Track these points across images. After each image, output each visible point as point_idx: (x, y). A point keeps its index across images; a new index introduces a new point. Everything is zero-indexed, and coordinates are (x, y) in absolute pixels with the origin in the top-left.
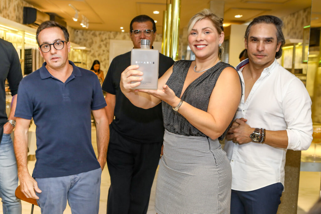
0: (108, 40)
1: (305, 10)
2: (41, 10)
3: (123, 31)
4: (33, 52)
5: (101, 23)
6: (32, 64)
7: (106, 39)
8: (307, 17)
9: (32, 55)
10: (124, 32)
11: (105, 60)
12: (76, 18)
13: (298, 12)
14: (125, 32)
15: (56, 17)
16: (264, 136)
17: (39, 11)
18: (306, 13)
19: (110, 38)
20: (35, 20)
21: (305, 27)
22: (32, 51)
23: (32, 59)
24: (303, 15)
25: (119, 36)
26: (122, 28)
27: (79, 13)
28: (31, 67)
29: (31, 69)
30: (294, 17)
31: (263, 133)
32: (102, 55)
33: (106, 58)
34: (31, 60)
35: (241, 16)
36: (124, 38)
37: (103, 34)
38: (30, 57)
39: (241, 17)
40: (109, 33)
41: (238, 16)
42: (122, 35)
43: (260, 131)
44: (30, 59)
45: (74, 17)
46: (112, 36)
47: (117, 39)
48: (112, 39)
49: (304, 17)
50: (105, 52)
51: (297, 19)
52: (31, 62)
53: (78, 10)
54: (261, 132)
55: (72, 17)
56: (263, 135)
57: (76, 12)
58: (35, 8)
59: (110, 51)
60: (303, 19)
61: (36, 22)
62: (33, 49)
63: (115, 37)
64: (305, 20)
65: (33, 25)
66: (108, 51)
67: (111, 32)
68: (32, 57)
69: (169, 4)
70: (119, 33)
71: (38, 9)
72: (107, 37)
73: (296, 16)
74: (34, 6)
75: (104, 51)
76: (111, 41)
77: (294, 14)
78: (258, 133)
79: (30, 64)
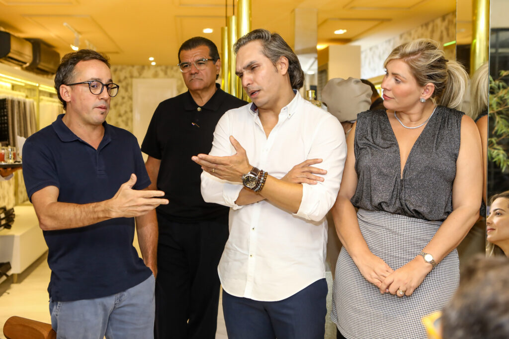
0: (129, 80)
1: (444, 18)
2: (17, 35)
3: (154, 64)
4: (8, 104)
5: (117, 53)
6: (7, 123)
7: (126, 78)
8: (447, 29)
9: (7, 109)
10: (155, 66)
11: (126, 112)
12: (76, 46)
13: (433, 21)
14: (157, 66)
15: (42, 46)
16: (263, 183)
17: (14, 36)
18: (446, 23)
19: (132, 77)
20: (9, 51)
21: (446, 45)
22: (6, 102)
23: (7, 116)
24: (441, 25)
25: (148, 73)
26: (151, 59)
27: (80, 36)
28: (6, 128)
29: (6, 133)
30: (427, 28)
31: (262, 178)
32: (121, 105)
33: (128, 110)
34: (6, 118)
35: (345, 31)
36: (156, 75)
37: (121, 70)
38: (4, 112)
39: (345, 33)
40: (130, 68)
41: (340, 32)
42: (152, 72)
43: (259, 174)
44: (4, 116)
45: (73, 45)
46: (136, 73)
47: (144, 78)
48: (136, 77)
49: (443, 28)
50: (126, 100)
51: (433, 31)
52: (6, 121)
53: (79, 33)
54: (260, 176)
55: (70, 45)
56: (261, 181)
57: (76, 35)
58: (7, 31)
59: (134, 97)
60: (442, 32)
61: (10, 55)
62: (8, 100)
63: (140, 74)
64: (445, 33)
65: (6, 60)
66: (131, 98)
67: (133, 66)
68: (7, 112)
69: (231, 16)
70: (146, 68)
71: (12, 32)
72: (128, 75)
73: (430, 27)
74: (4, 27)
75: (123, 98)
76: (135, 81)
77: (427, 25)
78: (256, 176)
79: (4, 123)
